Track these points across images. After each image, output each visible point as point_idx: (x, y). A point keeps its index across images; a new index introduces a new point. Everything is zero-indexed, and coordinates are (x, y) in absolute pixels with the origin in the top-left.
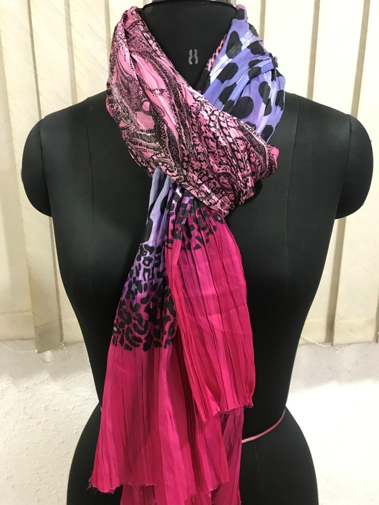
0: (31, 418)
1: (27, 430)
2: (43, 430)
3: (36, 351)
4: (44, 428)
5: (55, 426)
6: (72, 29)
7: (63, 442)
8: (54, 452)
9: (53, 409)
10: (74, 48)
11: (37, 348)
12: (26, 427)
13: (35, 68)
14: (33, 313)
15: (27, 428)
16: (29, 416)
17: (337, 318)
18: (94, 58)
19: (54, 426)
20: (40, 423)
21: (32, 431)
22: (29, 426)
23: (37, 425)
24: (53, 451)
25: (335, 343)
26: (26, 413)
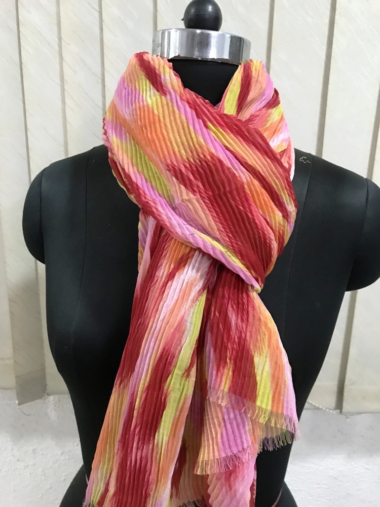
0: (18, 460)
1: (14, 472)
2: (30, 474)
3: (17, 402)
4: (32, 472)
5: (43, 471)
6: (64, 62)
7: (51, 488)
8: (41, 497)
9: (41, 453)
10: (65, 83)
11: (18, 400)
12: (13, 469)
13: (24, 103)
14: (15, 361)
15: (14, 470)
16: (17, 459)
17: (346, 383)
18: (86, 93)
19: (41, 470)
20: (27, 466)
21: (19, 474)
22: (17, 469)
23: (25, 468)
24: (40, 496)
25: (344, 410)
26: (13, 455)
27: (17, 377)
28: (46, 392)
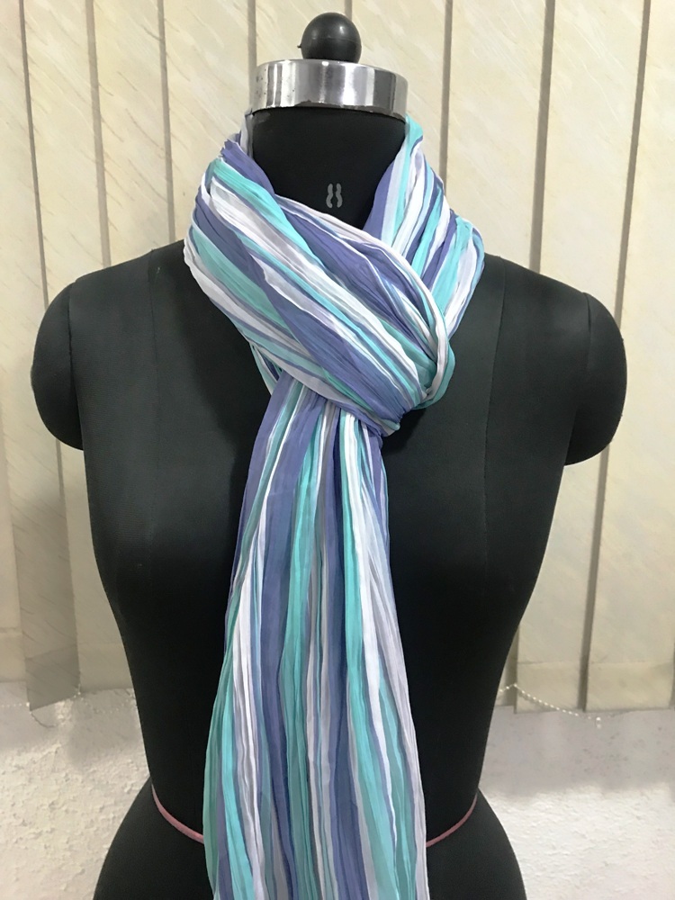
0: (24, 824)
1: (16, 845)
2: (46, 847)
3: (28, 704)
4: (48, 845)
5: (67, 843)
6: (103, 125)
7: (83, 871)
8: (65, 890)
9: (64, 808)
10: (105, 159)
11: (29, 701)
12: (14, 840)
13: (37, 194)
14: (24, 633)
15: (16, 842)
16: (21, 821)
17: (592, 658)
18: (141, 175)
19: (66, 841)
20: (40, 834)
21: (26, 848)
22: (21, 839)
23: (36, 838)
24: (63, 888)
25: (589, 706)
26: (14, 815)
27: (28, 660)
28: (79, 685)
